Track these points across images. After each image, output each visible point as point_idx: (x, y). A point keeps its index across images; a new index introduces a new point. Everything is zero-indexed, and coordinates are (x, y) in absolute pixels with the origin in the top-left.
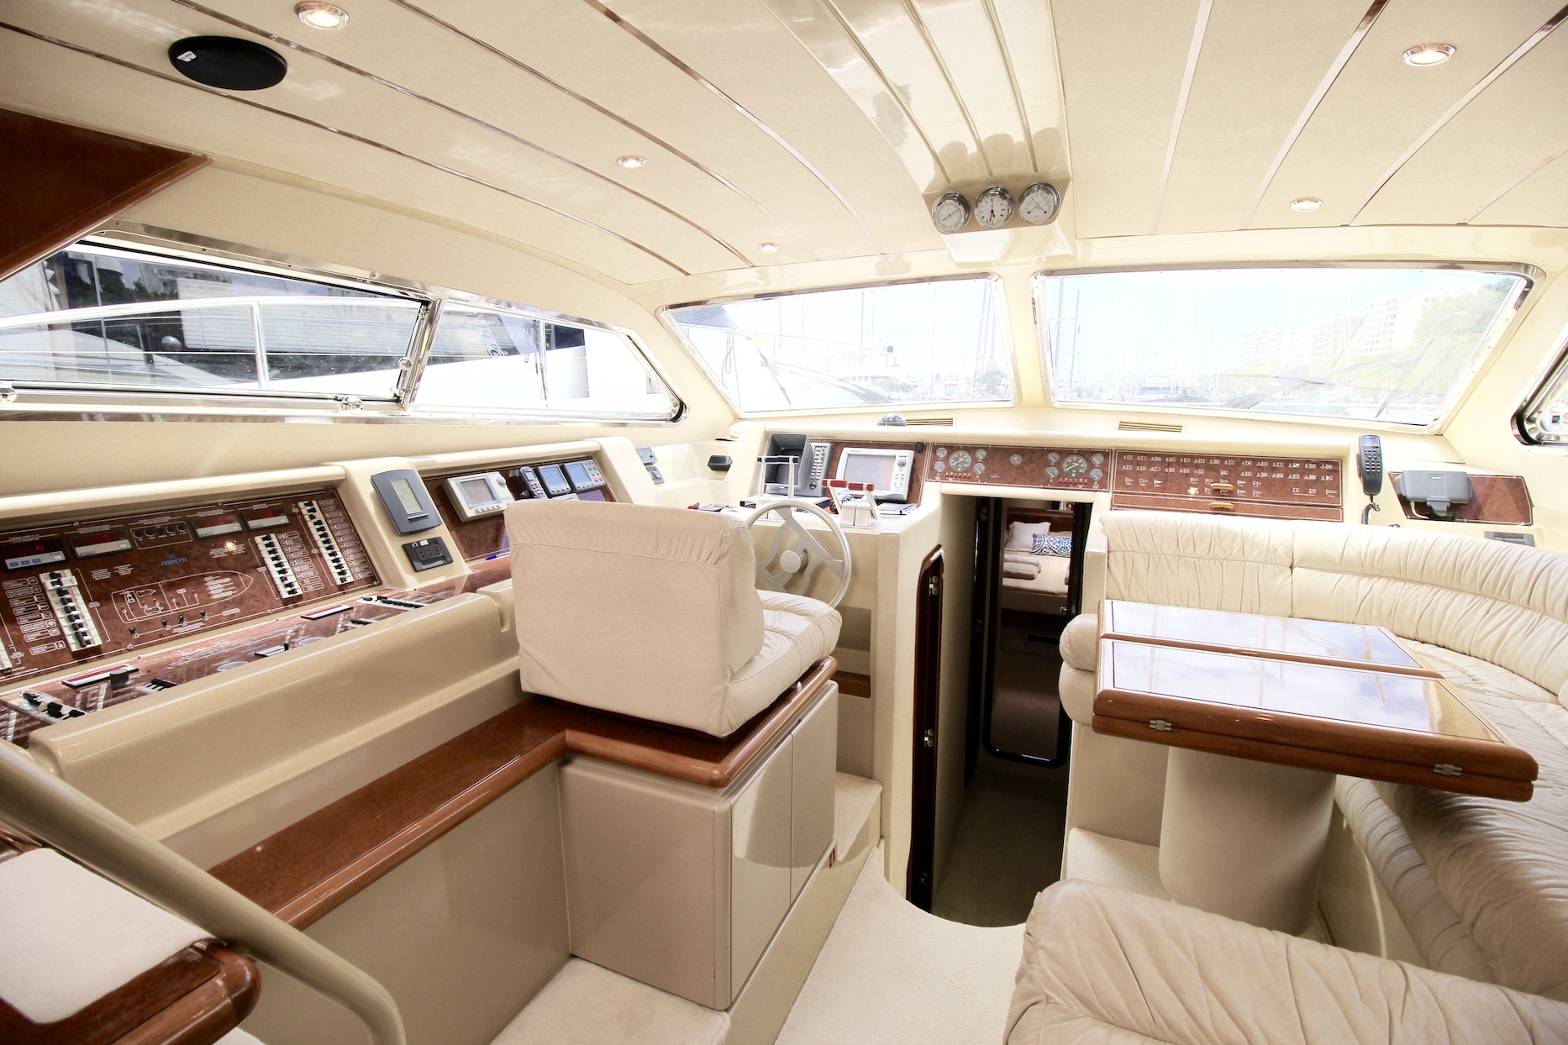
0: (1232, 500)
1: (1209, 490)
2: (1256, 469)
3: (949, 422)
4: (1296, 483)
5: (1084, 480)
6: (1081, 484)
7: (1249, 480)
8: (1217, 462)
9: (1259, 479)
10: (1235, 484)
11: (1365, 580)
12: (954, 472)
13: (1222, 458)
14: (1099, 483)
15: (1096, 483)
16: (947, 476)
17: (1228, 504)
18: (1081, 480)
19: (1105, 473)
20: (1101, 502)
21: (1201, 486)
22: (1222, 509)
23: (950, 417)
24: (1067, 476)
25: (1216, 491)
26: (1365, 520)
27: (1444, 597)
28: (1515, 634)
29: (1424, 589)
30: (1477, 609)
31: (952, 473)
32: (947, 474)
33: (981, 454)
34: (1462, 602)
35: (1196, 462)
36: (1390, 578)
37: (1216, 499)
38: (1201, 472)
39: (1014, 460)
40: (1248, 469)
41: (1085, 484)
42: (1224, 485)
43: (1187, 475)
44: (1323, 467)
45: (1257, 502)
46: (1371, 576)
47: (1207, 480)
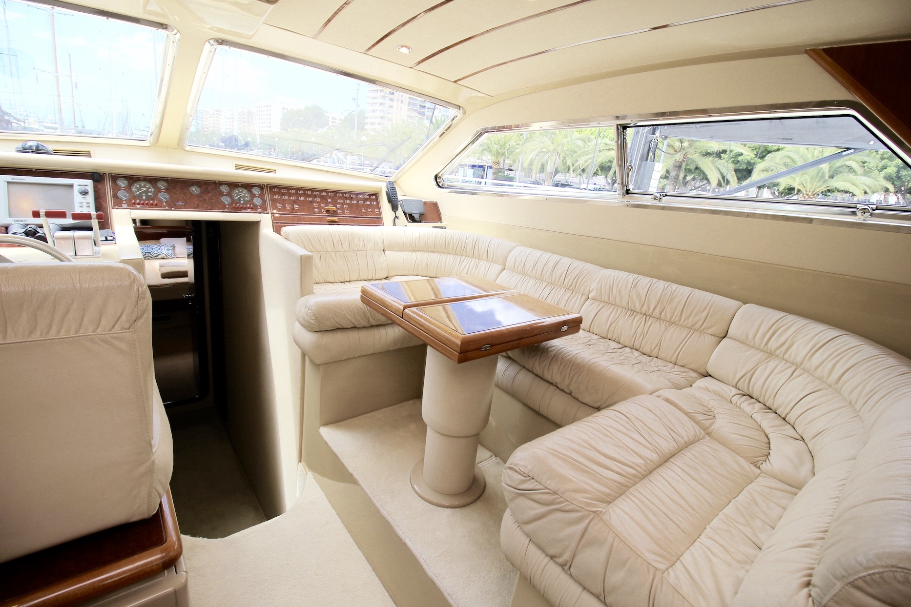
0: (336, 216)
1: (324, 211)
2: (344, 198)
3: (87, 154)
4: (363, 206)
5: (250, 206)
6: (249, 208)
7: (342, 204)
8: (325, 194)
9: (346, 204)
10: (336, 207)
11: (414, 253)
12: (140, 200)
13: (327, 191)
14: (261, 207)
15: (259, 208)
16: (134, 203)
17: (336, 219)
18: (249, 205)
19: (264, 202)
20: (265, 220)
21: (319, 208)
22: (333, 221)
23: (87, 150)
24: (238, 203)
25: (328, 211)
26: (394, 224)
27: (444, 257)
28: (472, 269)
29: (436, 255)
30: (456, 260)
31: (138, 201)
32: (133, 201)
33: (162, 185)
34: (450, 258)
35: (314, 193)
36: (423, 251)
37: (328, 216)
38: (318, 200)
39: (193, 191)
40: (340, 198)
41: (252, 208)
42: (331, 207)
43: (311, 202)
44: (371, 197)
45: (348, 217)
46: (416, 251)
47: (322, 205)
